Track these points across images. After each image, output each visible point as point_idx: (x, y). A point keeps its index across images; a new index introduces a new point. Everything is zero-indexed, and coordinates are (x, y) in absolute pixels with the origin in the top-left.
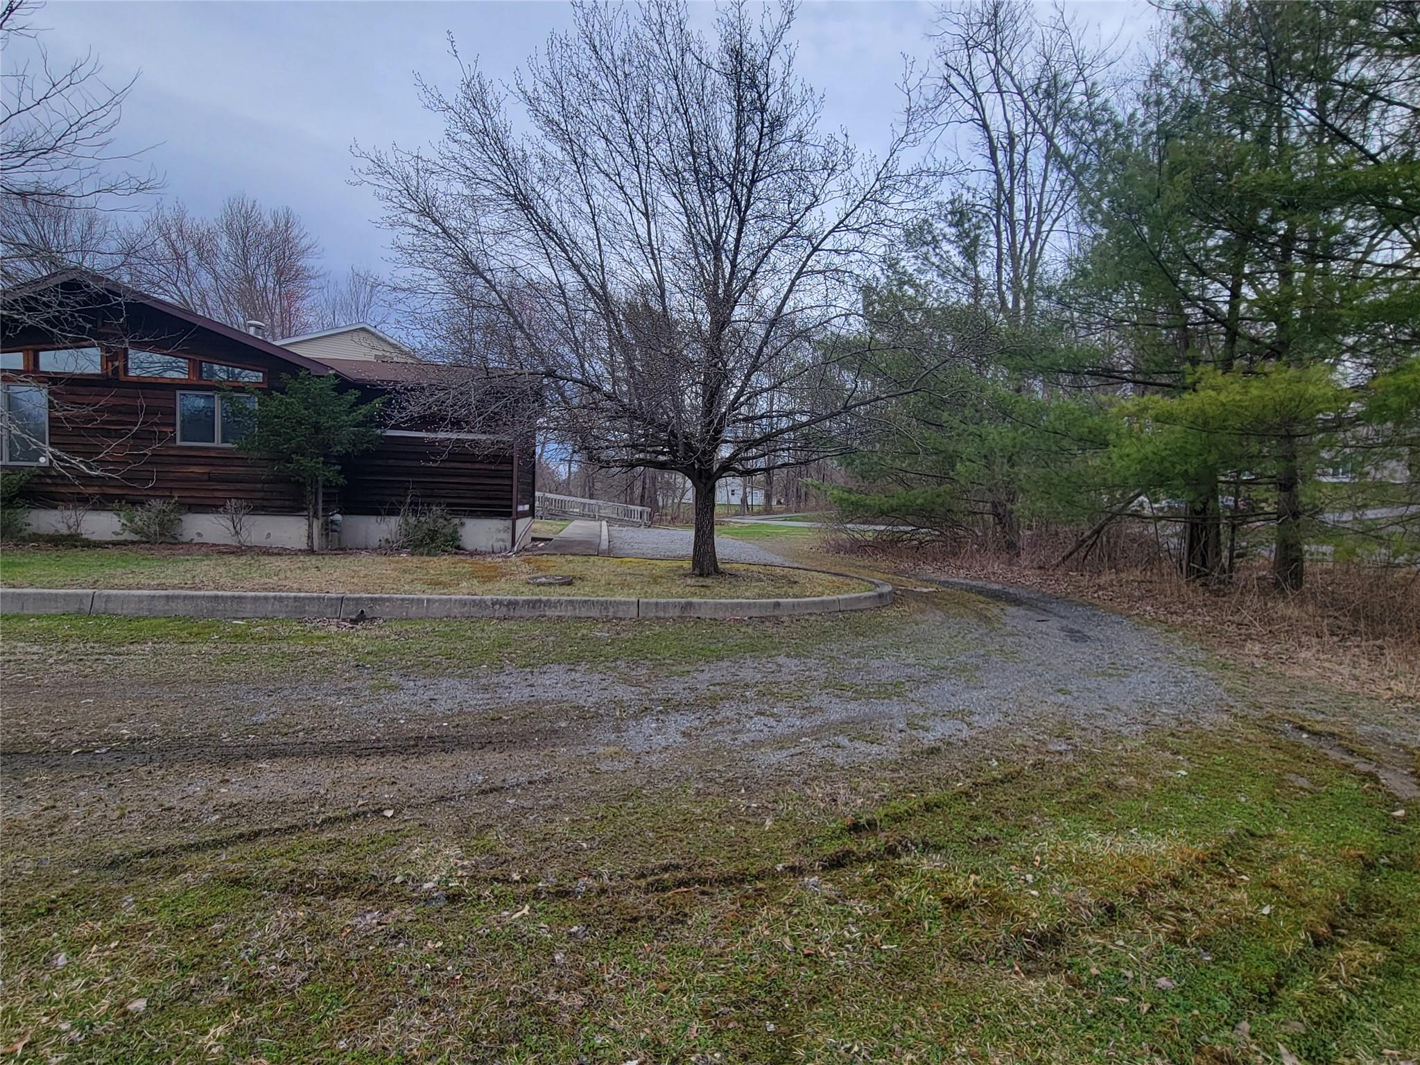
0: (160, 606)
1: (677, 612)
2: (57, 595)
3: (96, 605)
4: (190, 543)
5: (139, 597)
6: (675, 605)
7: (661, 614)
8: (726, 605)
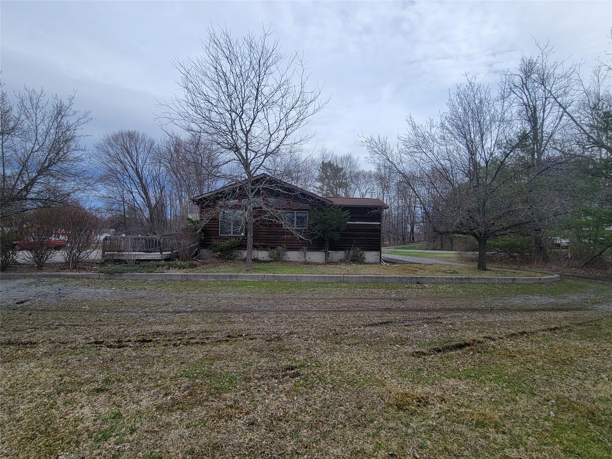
0: (362, 280)
1: (511, 281)
2: (334, 276)
3: (345, 280)
4: (285, 261)
5: (356, 277)
6: (510, 279)
7: (506, 282)
8: (526, 279)
